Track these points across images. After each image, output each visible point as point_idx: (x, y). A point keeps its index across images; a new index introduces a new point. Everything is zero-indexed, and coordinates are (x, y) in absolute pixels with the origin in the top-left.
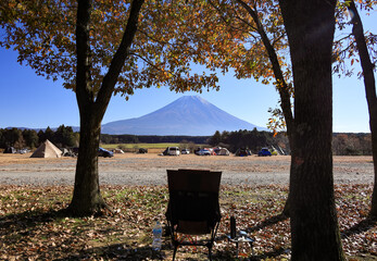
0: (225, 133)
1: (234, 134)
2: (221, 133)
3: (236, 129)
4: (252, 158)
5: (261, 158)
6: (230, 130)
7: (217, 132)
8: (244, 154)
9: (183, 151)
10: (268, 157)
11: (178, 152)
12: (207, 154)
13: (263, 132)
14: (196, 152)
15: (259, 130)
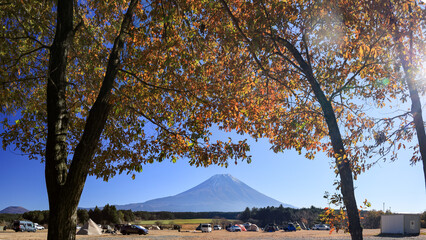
0: (254, 210)
1: (262, 210)
2: (251, 209)
3: (264, 206)
4: (280, 233)
5: (288, 233)
6: (259, 206)
7: (247, 209)
8: (272, 230)
9: (215, 227)
10: (293, 232)
11: (210, 229)
12: (238, 230)
13: (288, 209)
14: (228, 228)
15: (284, 207)
